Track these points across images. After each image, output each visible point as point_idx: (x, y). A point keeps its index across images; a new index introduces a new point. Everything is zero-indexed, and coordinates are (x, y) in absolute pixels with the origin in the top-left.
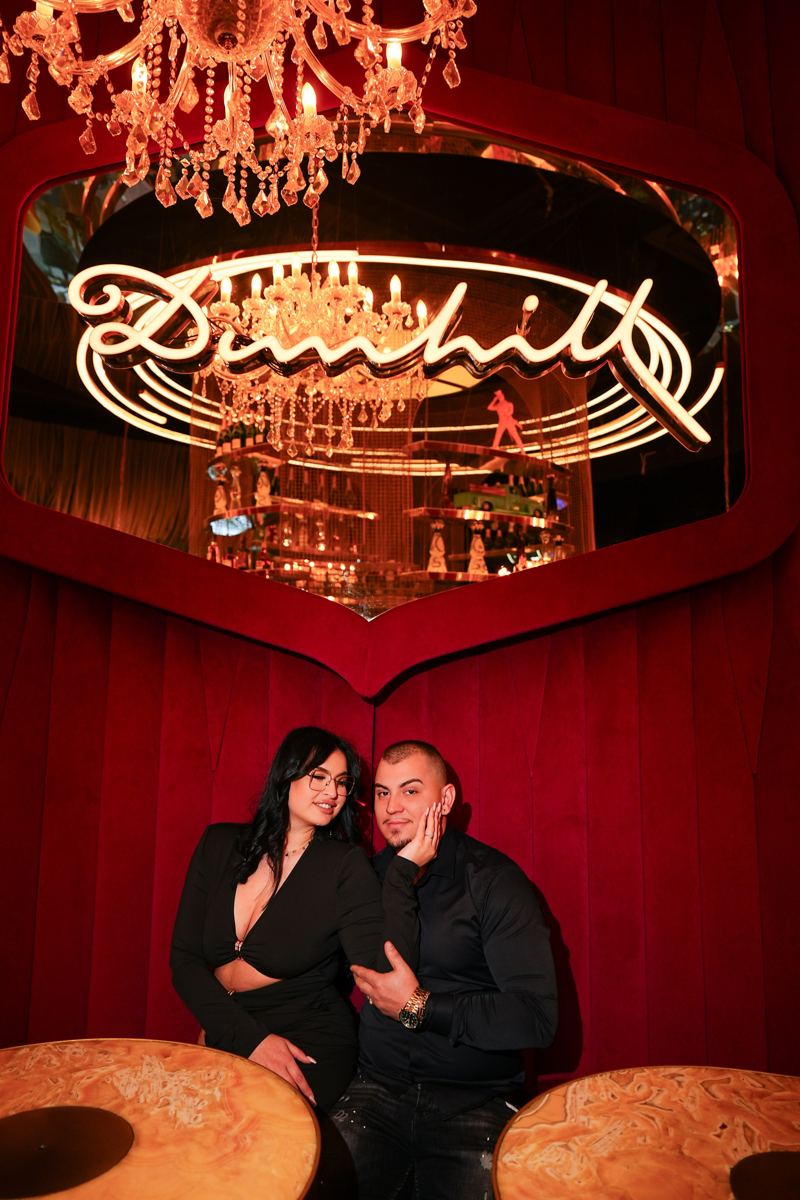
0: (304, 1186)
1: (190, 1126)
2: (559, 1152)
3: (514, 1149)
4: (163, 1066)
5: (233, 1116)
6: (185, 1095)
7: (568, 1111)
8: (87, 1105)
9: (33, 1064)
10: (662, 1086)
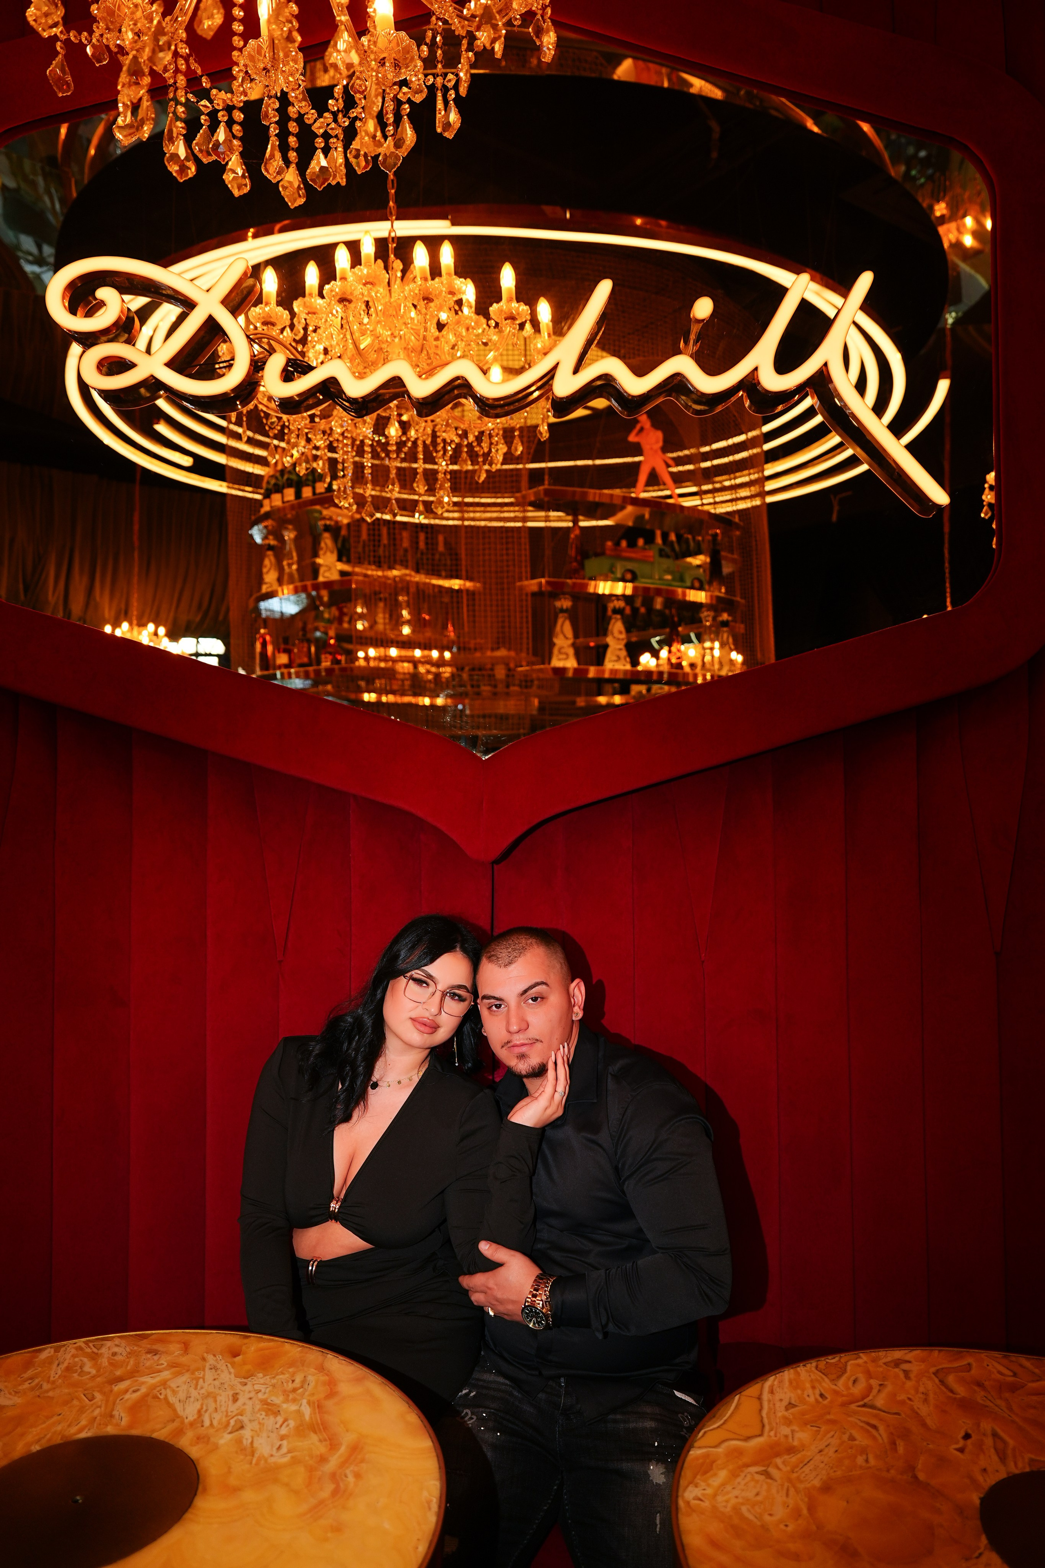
0: (427, 1545)
1: (272, 1460)
2: (757, 1482)
3: (698, 1479)
4: (232, 1370)
5: (328, 1443)
6: (264, 1413)
7: (766, 1421)
8: (135, 1432)
9: (59, 1372)
10: (885, 1378)
